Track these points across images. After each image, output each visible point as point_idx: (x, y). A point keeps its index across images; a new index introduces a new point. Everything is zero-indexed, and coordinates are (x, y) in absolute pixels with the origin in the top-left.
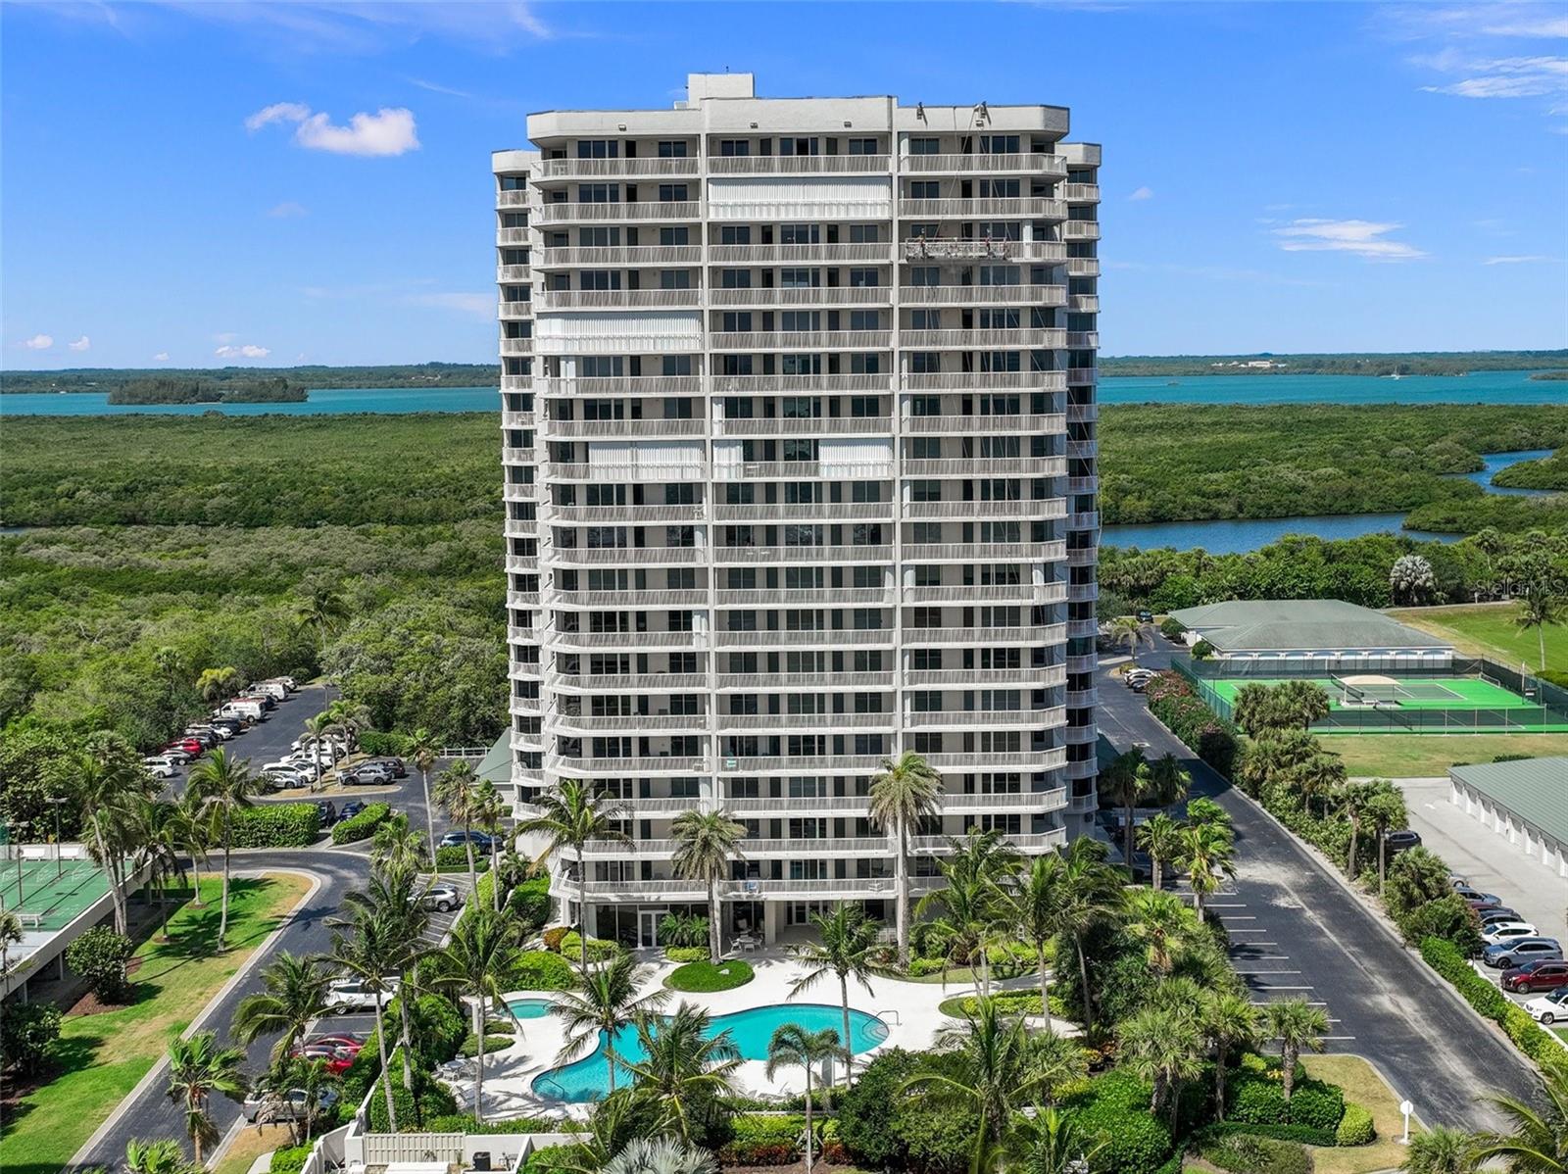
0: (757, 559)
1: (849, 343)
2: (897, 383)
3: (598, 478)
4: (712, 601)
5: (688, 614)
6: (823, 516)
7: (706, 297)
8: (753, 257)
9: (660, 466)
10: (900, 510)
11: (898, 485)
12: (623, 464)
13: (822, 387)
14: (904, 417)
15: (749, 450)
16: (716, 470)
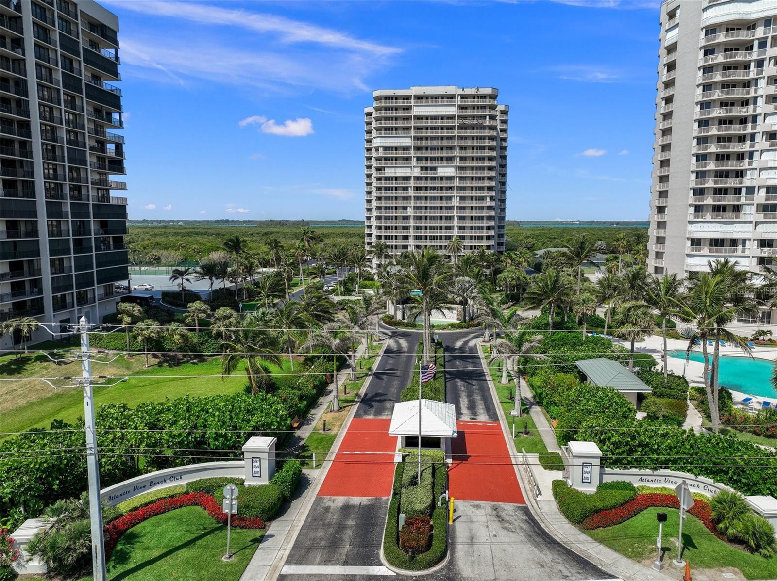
0: (422, 194)
1: (445, 144)
2: (456, 153)
3: (387, 175)
4: (412, 203)
5: (407, 207)
6: (438, 184)
7: (413, 133)
8: (424, 124)
9: (401, 172)
10: (456, 183)
11: (456, 177)
12: (392, 171)
13: (439, 154)
14: (458, 161)
15: (422, 168)
16: (414, 173)
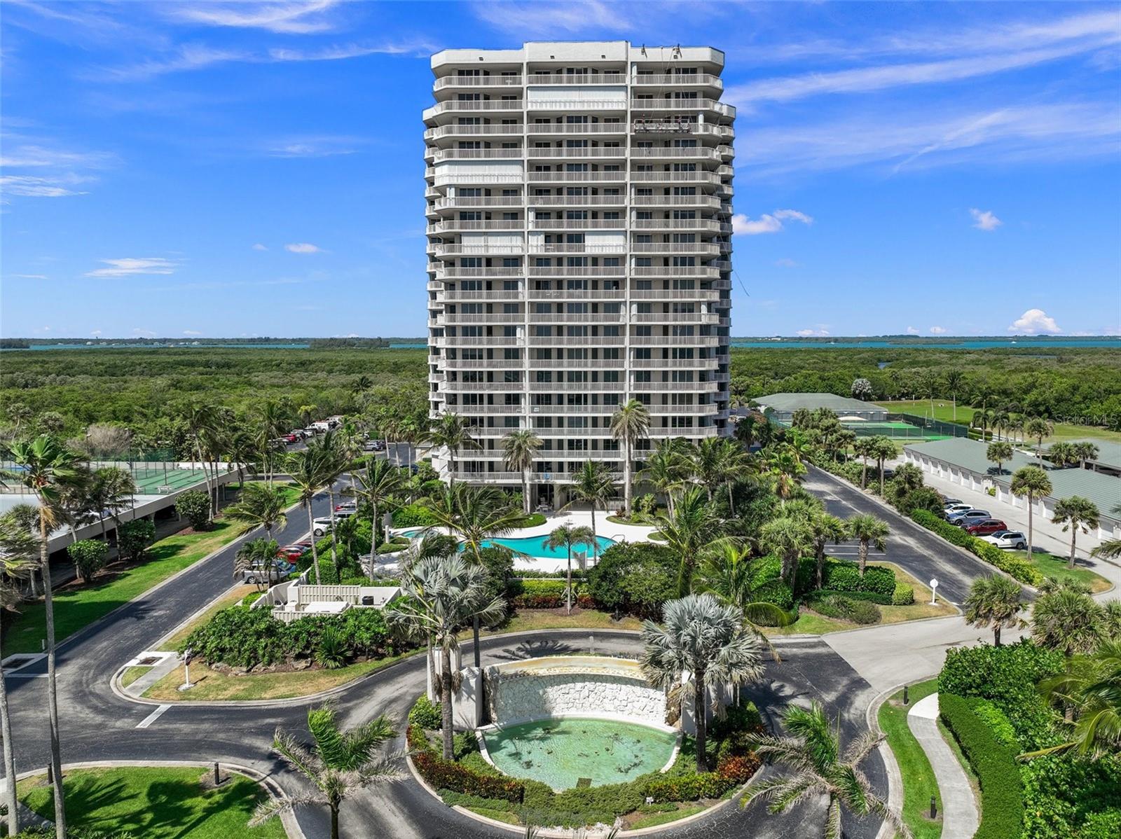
0: (551, 297)
1: (603, 179)
2: (629, 201)
3: (467, 252)
4: (527, 319)
5: (515, 328)
6: (587, 274)
7: (525, 153)
8: (552, 132)
9: (501, 246)
10: (630, 271)
11: (628, 257)
12: (479, 244)
13: (587, 203)
14: (633, 219)
15: (548, 237)
16: (530, 248)
